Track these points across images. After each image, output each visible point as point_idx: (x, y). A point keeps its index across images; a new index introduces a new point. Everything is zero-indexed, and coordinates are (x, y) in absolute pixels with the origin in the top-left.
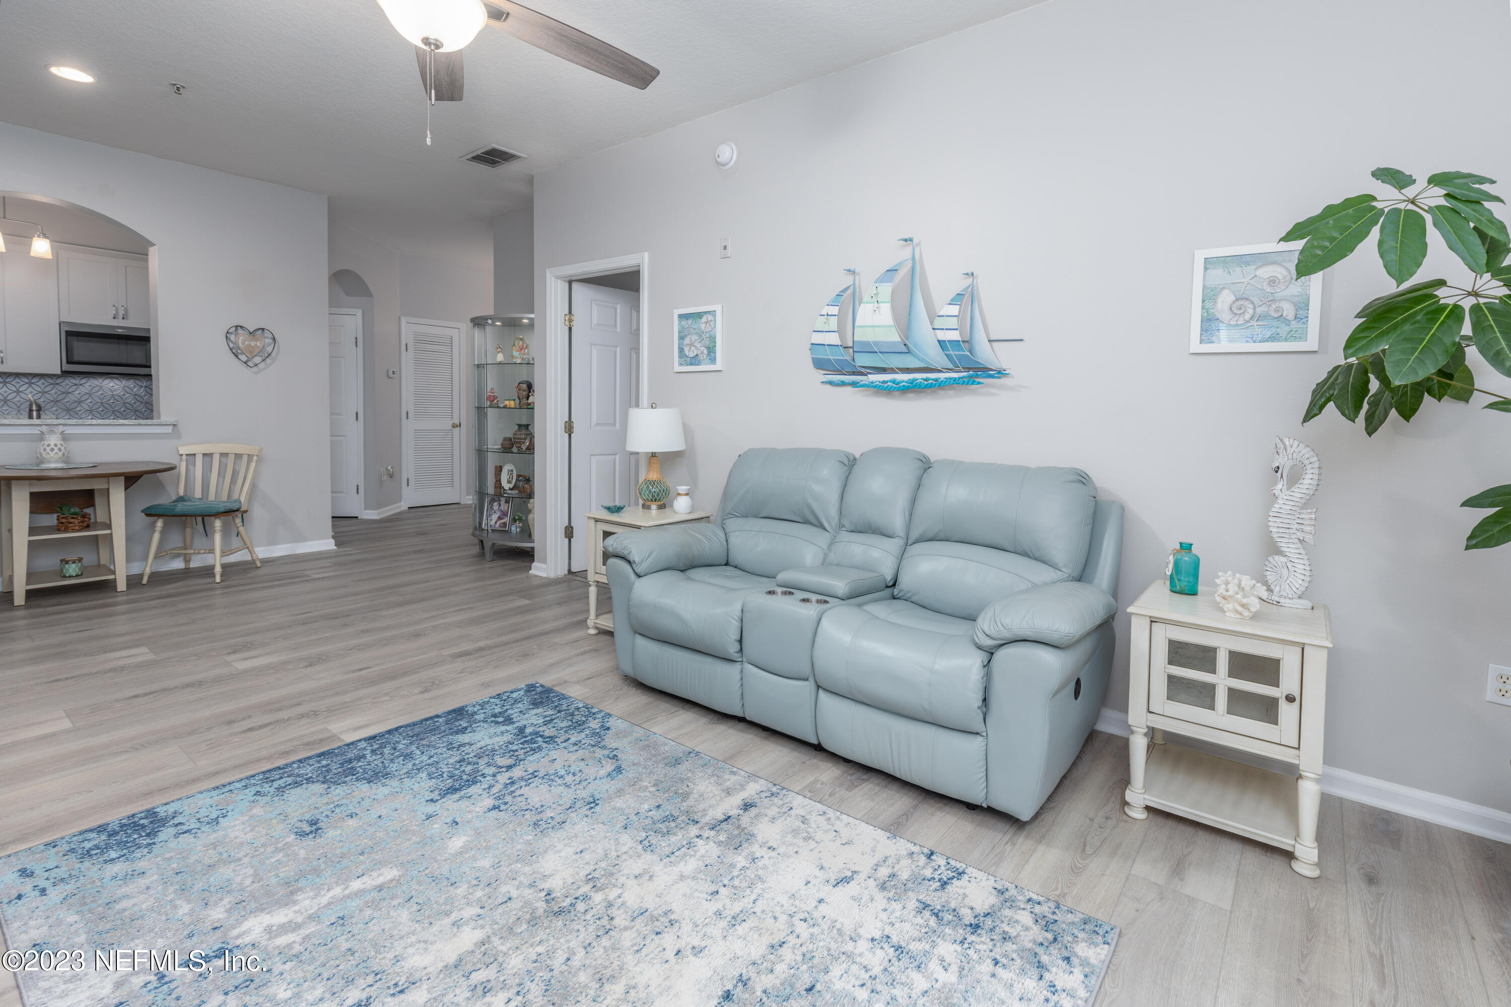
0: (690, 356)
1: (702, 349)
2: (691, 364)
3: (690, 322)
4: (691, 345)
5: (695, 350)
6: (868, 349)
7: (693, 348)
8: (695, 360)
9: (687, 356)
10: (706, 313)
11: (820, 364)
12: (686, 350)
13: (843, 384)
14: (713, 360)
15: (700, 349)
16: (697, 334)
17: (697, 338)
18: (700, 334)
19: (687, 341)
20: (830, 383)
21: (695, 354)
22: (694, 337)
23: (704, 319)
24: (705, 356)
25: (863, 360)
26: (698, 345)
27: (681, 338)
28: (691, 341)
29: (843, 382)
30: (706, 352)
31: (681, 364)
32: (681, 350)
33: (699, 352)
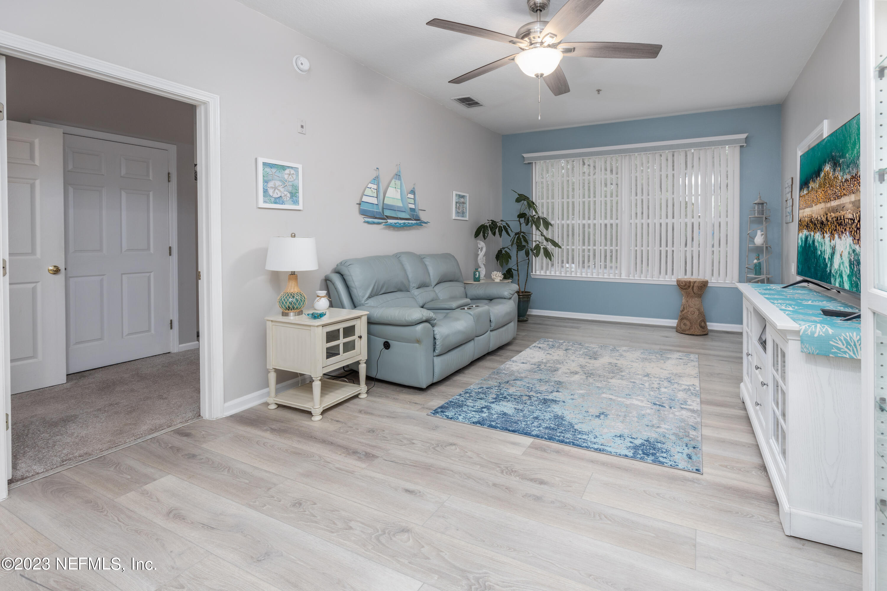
0: (274, 196)
1: (286, 193)
2: (275, 203)
3: (274, 170)
4: (275, 188)
5: (278, 193)
6: (391, 208)
7: (276, 191)
8: (278, 200)
9: (272, 197)
10: (289, 167)
11: (363, 213)
12: (271, 192)
13: (374, 223)
14: (296, 202)
15: (282, 192)
16: (281, 181)
17: (281, 184)
18: (284, 182)
19: (271, 184)
20: (368, 223)
21: (279, 196)
22: (278, 183)
23: (287, 171)
24: (288, 199)
25: (387, 213)
26: (282, 190)
27: (266, 182)
28: (275, 185)
29: (373, 222)
30: (289, 195)
31: (265, 202)
32: (265, 191)
33: (283, 195)
